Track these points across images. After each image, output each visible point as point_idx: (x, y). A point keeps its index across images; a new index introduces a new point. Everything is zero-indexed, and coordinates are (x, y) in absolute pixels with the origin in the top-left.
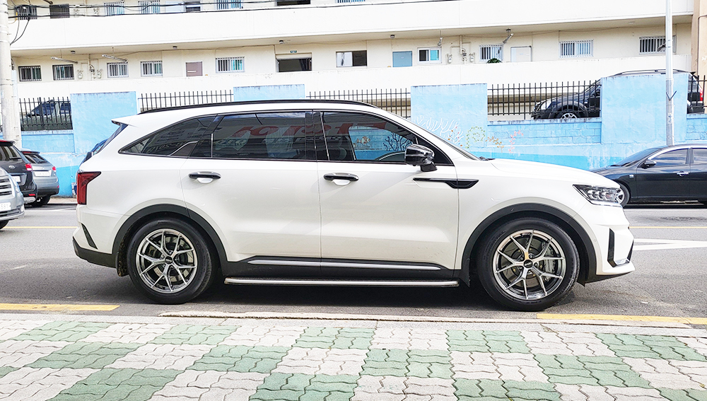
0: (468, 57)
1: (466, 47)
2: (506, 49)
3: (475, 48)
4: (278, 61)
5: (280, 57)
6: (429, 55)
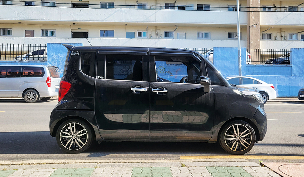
0: (159, 36)
1: (158, 31)
2: (175, 34)
3: (162, 32)
4: (73, 32)
5: (73, 31)
6: (142, 34)
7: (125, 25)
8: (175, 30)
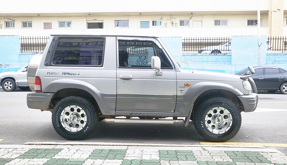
0: (174, 24)
1: (173, 20)
2: (191, 21)
3: (177, 21)
5: (88, 22)
6: (157, 23)
7: (139, 14)
8: (190, 19)
